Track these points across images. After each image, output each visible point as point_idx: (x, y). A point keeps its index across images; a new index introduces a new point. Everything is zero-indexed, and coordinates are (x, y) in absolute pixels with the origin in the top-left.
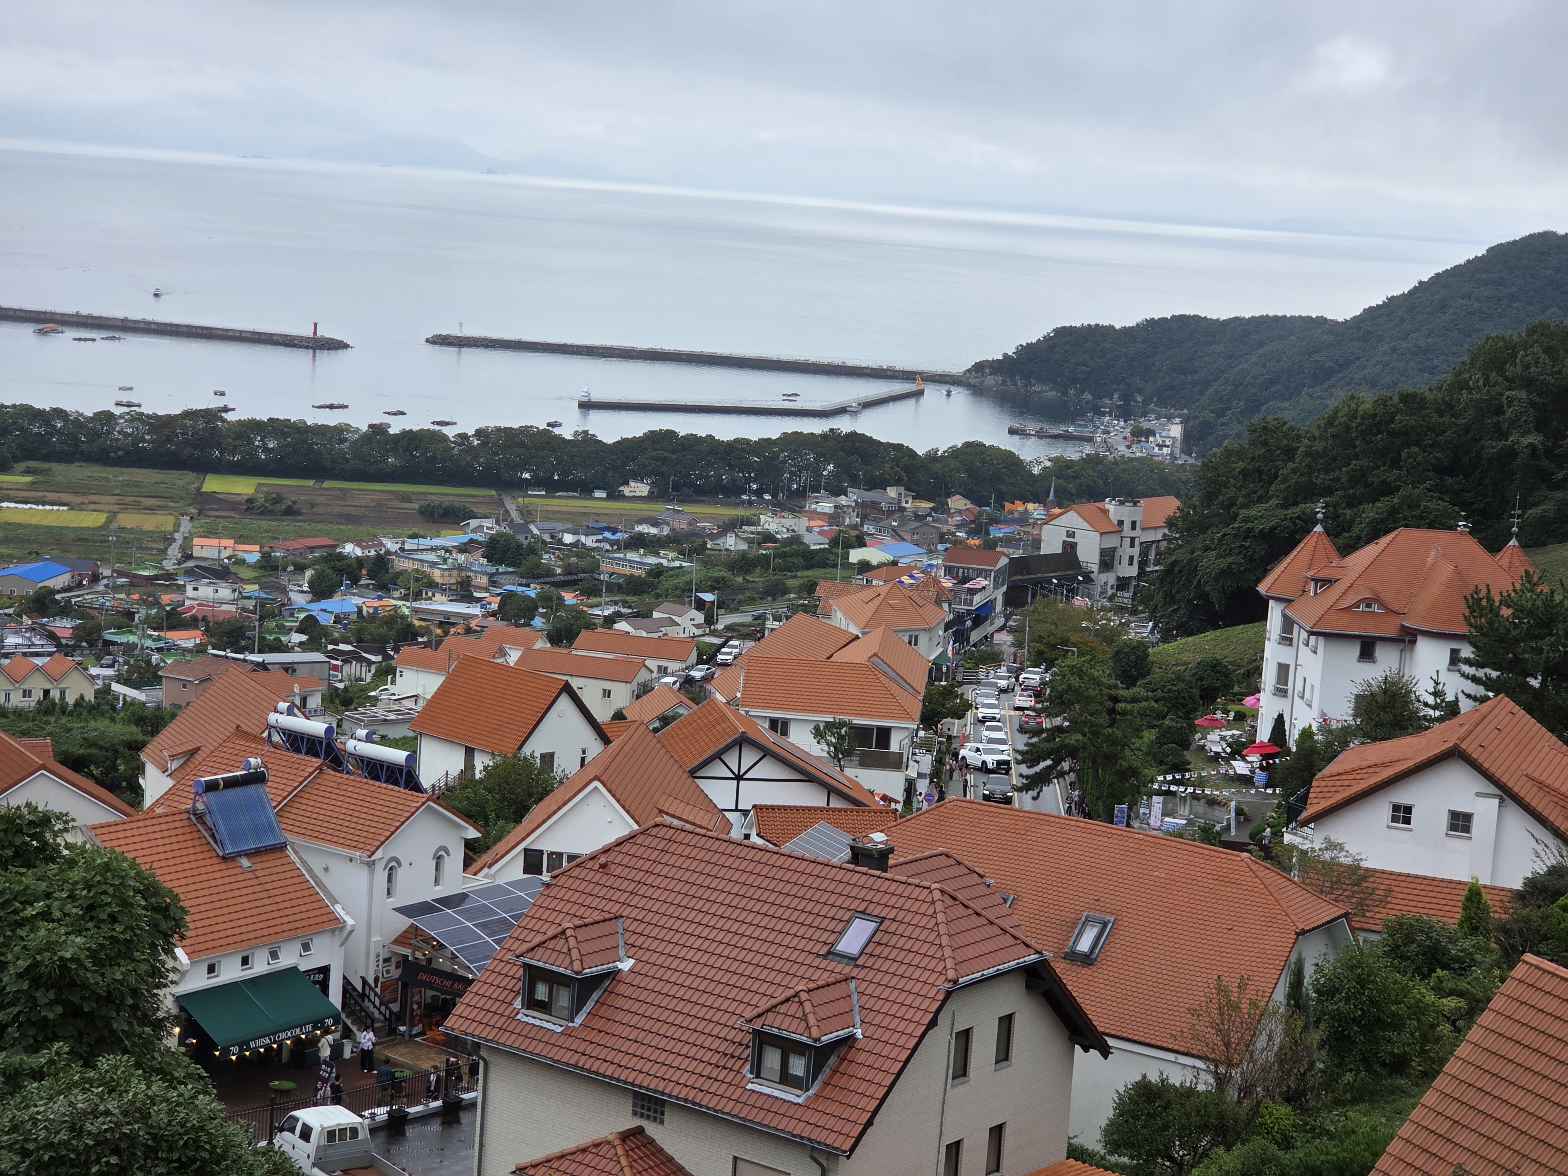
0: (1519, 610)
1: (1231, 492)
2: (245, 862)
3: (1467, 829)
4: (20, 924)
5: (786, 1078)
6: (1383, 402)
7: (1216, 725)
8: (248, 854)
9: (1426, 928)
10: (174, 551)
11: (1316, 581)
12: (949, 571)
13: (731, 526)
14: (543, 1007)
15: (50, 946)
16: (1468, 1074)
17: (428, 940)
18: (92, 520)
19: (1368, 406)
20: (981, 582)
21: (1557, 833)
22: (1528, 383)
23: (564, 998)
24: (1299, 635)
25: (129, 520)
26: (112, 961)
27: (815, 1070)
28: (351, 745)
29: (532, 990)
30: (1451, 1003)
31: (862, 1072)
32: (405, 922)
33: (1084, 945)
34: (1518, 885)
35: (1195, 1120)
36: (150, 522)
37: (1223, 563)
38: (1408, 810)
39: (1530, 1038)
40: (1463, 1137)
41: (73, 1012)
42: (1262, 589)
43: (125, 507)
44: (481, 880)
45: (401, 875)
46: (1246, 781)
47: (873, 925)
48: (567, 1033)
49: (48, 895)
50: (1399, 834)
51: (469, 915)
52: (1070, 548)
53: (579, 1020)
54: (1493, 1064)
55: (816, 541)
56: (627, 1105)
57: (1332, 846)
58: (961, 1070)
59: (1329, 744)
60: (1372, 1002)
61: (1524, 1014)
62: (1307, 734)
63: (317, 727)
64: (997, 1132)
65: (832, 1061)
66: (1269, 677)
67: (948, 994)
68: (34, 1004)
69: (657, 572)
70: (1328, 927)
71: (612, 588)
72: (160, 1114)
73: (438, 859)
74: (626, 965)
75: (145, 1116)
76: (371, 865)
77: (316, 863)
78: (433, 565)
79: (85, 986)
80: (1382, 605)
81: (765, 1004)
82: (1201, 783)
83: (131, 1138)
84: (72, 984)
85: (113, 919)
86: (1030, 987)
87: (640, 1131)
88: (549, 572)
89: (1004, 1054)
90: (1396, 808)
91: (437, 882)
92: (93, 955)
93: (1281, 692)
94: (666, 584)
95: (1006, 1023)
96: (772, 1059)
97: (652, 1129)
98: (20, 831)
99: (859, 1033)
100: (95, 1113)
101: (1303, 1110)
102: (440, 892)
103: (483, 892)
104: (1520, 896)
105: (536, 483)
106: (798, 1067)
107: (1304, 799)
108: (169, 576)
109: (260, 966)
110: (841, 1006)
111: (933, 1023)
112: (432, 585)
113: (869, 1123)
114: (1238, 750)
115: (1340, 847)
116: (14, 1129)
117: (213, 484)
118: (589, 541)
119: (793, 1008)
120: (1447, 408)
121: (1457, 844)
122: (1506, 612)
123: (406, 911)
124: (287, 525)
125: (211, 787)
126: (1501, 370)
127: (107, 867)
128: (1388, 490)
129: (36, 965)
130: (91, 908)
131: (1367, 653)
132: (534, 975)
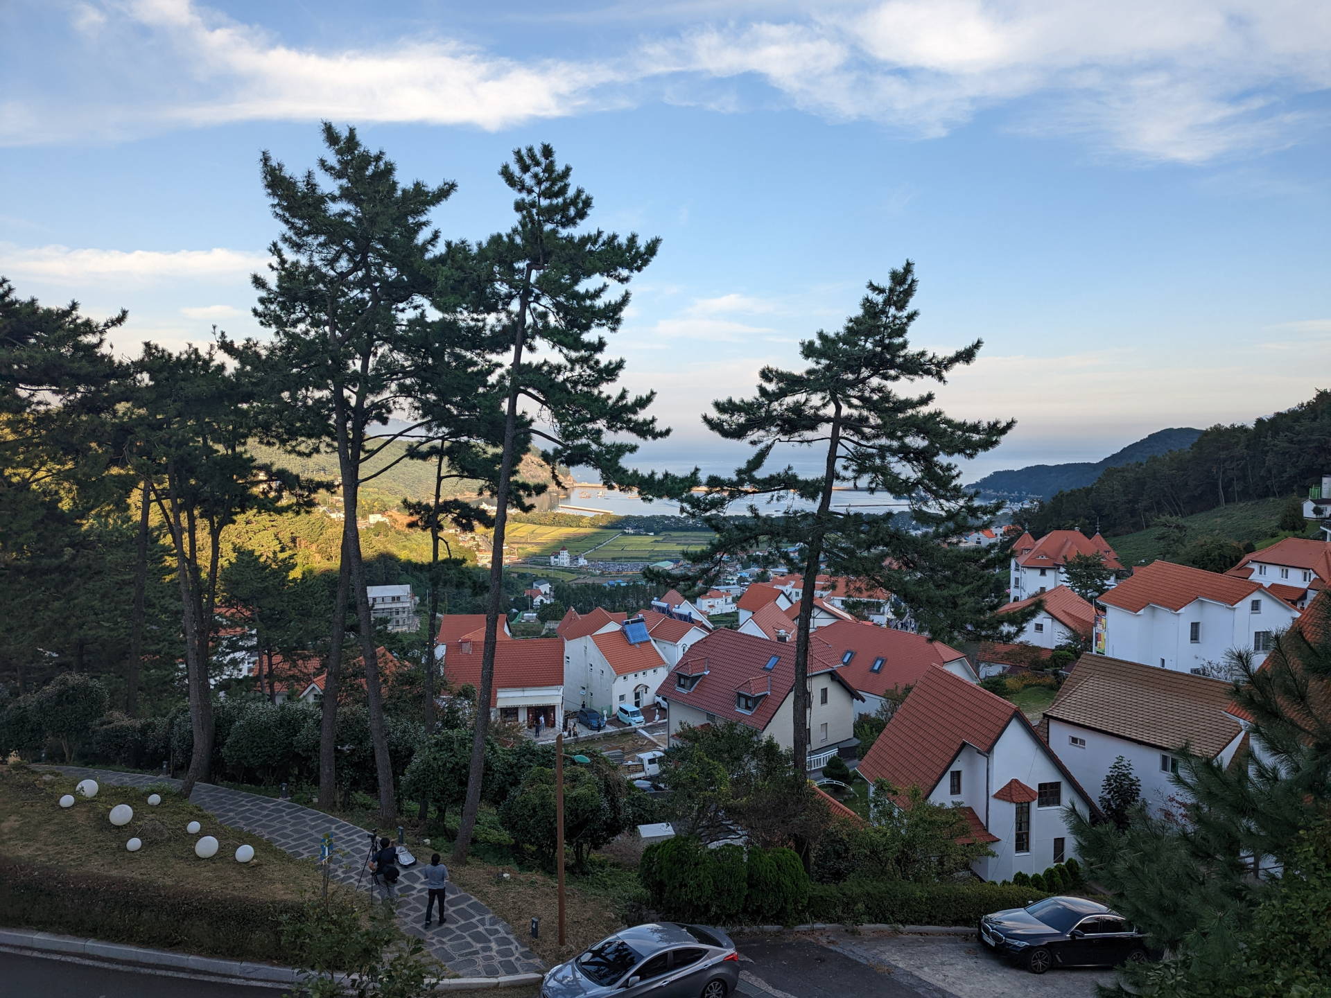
2: (638, 646)
3: (1042, 629)
5: (748, 708)
8: (639, 643)
11: (1027, 549)
14: (683, 686)
23: (688, 683)
24: (1021, 568)
27: (755, 705)
29: (680, 681)
31: (769, 705)
47: (777, 659)
48: (688, 694)
53: (692, 690)
56: (705, 717)
64: (825, 726)
65: (760, 702)
74: (707, 673)
77: (661, 646)
80: (1048, 556)
81: (740, 684)
86: (832, 679)
95: (825, 691)
99: (769, 693)
106: (750, 704)
109: (641, 677)
110: (764, 685)
111: (791, 690)
119: (747, 685)
121: (1038, 634)
125: (627, 623)
131: (1043, 573)
132: (680, 676)
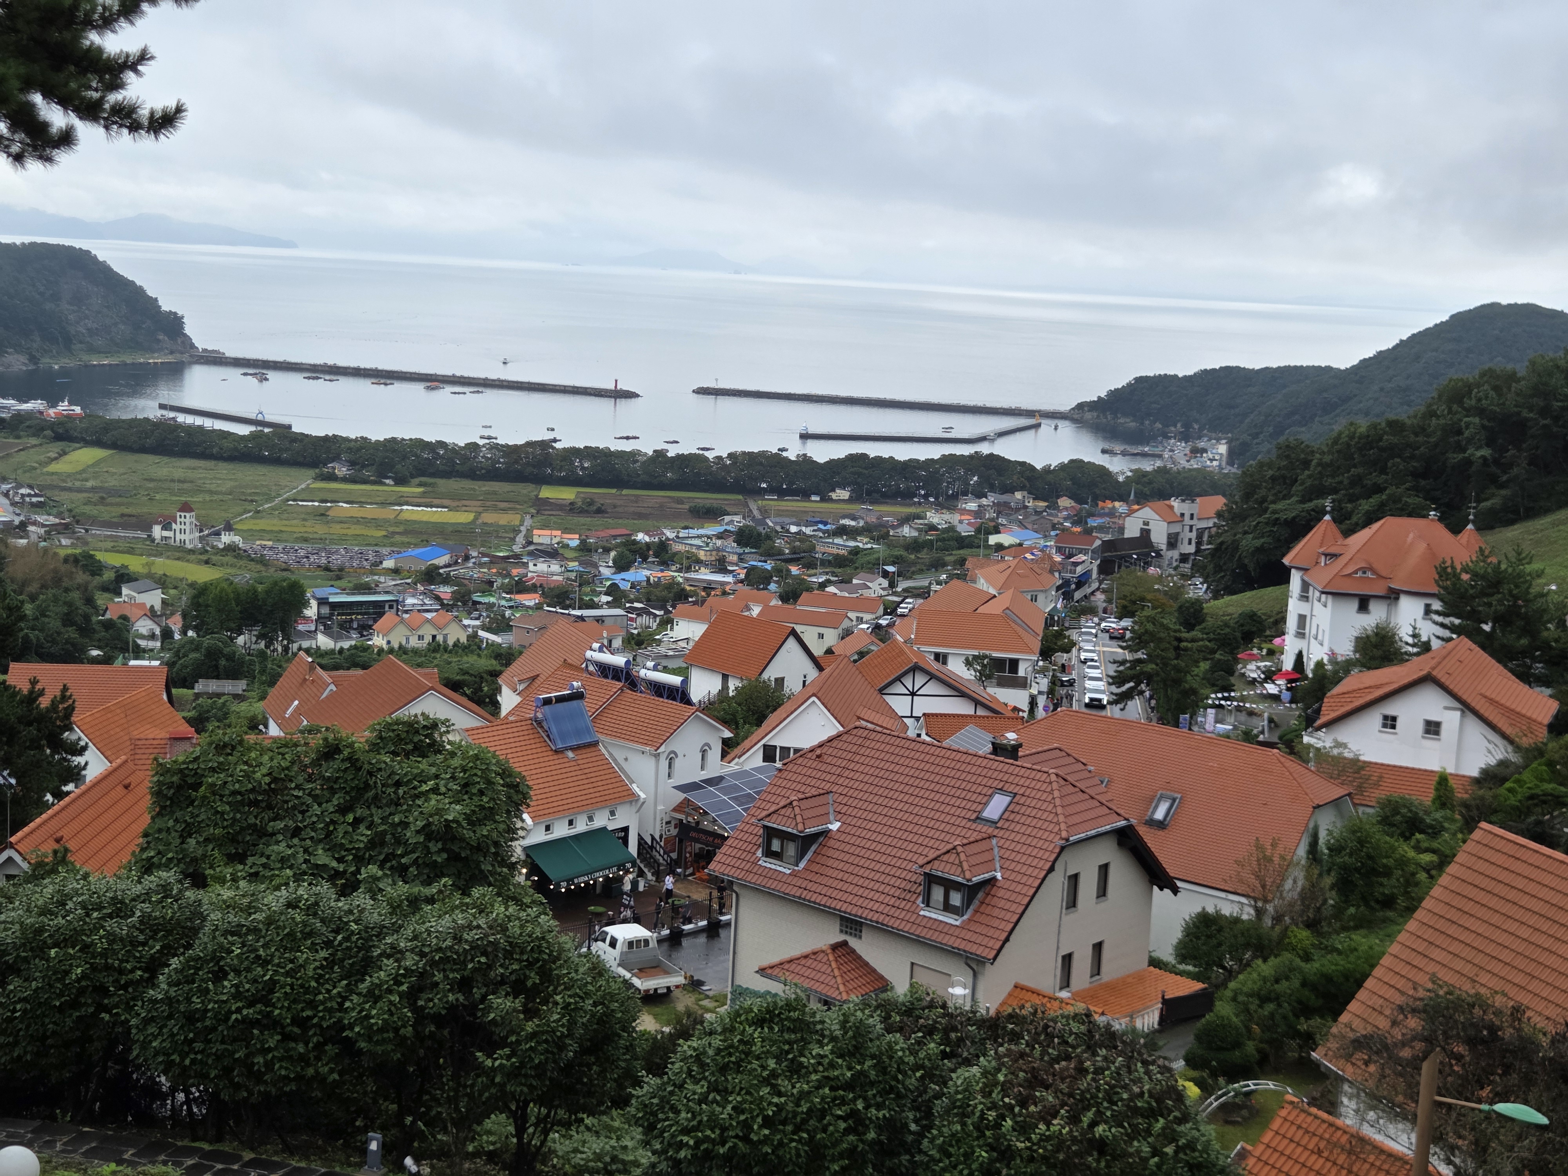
0: (1475, 575)
1: (1263, 492)
2: (570, 754)
3: (1437, 733)
4: (417, 796)
5: (947, 907)
6: (1374, 426)
7: (1254, 658)
8: (573, 749)
9: (1408, 804)
10: (520, 539)
11: (1326, 555)
12: (1059, 550)
13: (906, 520)
14: (777, 856)
15: (439, 812)
16: (1440, 909)
17: (697, 808)
18: (464, 517)
19: (1363, 430)
20: (1082, 557)
21: (1504, 736)
22: (1481, 412)
23: (791, 850)
24: (1314, 594)
25: (489, 518)
26: (481, 822)
27: (968, 901)
28: (643, 673)
29: (769, 844)
30: (1426, 858)
31: (1002, 903)
32: (681, 796)
33: (1159, 815)
34: (1475, 773)
35: (1241, 940)
36: (504, 519)
37: (1258, 543)
38: (1394, 719)
39: (1484, 883)
40: (1436, 954)
41: (454, 857)
42: (1286, 561)
43: (486, 509)
44: (734, 767)
45: (677, 763)
46: (1276, 698)
47: (1008, 799)
48: (794, 874)
49: (437, 777)
50: (1387, 736)
51: (725, 791)
52: (1146, 533)
53: (802, 865)
54: (1457, 901)
55: (965, 530)
56: (836, 926)
57: (1338, 745)
58: (1072, 903)
59: (1335, 672)
60: (1370, 857)
61: (1481, 866)
62: (1320, 665)
63: (619, 660)
64: (1098, 947)
65: (980, 895)
66: (1291, 623)
67: (1063, 848)
68: (429, 852)
69: (856, 552)
70: (1336, 803)
71: (825, 563)
72: (514, 928)
73: (704, 752)
74: (835, 826)
75: (504, 930)
76: (657, 756)
77: (619, 755)
78: (699, 547)
79: (463, 839)
80: (1374, 572)
81: (932, 855)
82: (1243, 699)
83: (495, 944)
84: (454, 838)
85: (481, 793)
86: (1121, 844)
87: (845, 944)
88: (780, 552)
89: (1102, 892)
90: (1386, 718)
91: (702, 768)
92: (467, 817)
93: (1301, 635)
94: (861, 560)
95: (1104, 869)
96: (938, 893)
97: (853, 942)
98: (417, 732)
99: (999, 876)
100: (470, 927)
101: (1319, 934)
102: (705, 775)
103: (736, 775)
104: (1477, 781)
105: (771, 490)
106: (956, 899)
107: (1318, 712)
108: (517, 556)
109: (581, 826)
110: (986, 856)
111: (1051, 869)
112: (699, 562)
113: (1007, 940)
114: (1270, 676)
115: (1344, 746)
116: (415, 938)
117: (547, 492)
118: (808, 531)
119: (952, 857)
120: (1421, 430)
121: (1430, 744)
122: (1465, 577)
123: (681, 788)
124: (597, 520)
125: (547, 702)
126: (1460, 403)
127: (476, 757)
128: (1378, 489)
129: (429, 824)
130: (466, 785)
131: (1363, 607)
132: (770, 833)
